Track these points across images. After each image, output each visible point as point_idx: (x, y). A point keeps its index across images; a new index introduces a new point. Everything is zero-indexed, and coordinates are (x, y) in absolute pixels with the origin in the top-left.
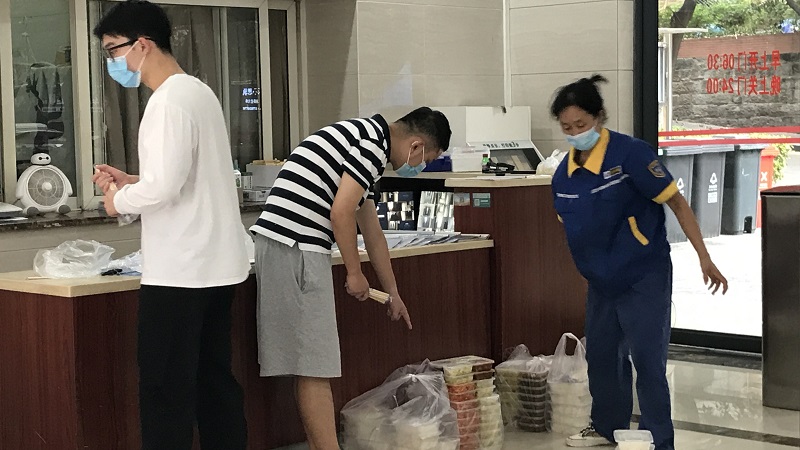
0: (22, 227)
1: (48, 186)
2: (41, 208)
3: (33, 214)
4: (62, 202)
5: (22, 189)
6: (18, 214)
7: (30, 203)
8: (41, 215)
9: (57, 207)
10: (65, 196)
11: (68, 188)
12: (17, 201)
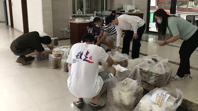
0: (77, 17)
1: (80, 13)
2: (79, 15)
3: (78, 15)
4: (81, 14)
5: (77, 13)
6: (76, 15)
7: (78, 14)
8: (79, 16)
9: (81, 15)
10: (82, 14)
11: (82, 13)
12: (77, 14)
